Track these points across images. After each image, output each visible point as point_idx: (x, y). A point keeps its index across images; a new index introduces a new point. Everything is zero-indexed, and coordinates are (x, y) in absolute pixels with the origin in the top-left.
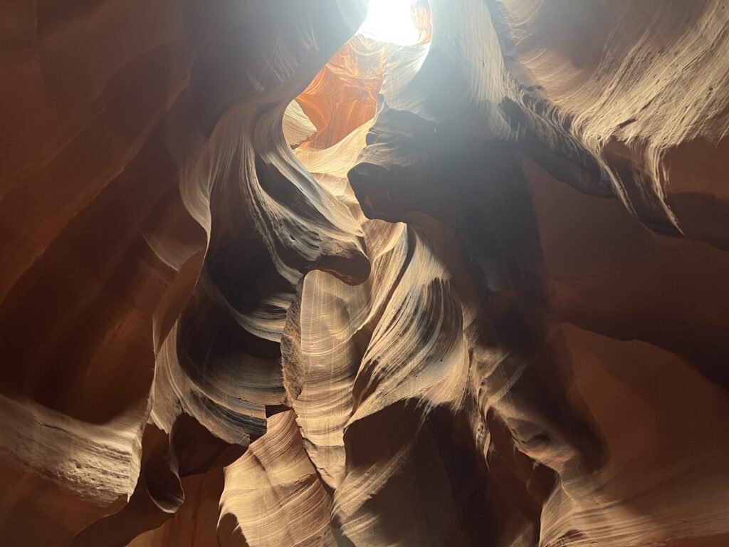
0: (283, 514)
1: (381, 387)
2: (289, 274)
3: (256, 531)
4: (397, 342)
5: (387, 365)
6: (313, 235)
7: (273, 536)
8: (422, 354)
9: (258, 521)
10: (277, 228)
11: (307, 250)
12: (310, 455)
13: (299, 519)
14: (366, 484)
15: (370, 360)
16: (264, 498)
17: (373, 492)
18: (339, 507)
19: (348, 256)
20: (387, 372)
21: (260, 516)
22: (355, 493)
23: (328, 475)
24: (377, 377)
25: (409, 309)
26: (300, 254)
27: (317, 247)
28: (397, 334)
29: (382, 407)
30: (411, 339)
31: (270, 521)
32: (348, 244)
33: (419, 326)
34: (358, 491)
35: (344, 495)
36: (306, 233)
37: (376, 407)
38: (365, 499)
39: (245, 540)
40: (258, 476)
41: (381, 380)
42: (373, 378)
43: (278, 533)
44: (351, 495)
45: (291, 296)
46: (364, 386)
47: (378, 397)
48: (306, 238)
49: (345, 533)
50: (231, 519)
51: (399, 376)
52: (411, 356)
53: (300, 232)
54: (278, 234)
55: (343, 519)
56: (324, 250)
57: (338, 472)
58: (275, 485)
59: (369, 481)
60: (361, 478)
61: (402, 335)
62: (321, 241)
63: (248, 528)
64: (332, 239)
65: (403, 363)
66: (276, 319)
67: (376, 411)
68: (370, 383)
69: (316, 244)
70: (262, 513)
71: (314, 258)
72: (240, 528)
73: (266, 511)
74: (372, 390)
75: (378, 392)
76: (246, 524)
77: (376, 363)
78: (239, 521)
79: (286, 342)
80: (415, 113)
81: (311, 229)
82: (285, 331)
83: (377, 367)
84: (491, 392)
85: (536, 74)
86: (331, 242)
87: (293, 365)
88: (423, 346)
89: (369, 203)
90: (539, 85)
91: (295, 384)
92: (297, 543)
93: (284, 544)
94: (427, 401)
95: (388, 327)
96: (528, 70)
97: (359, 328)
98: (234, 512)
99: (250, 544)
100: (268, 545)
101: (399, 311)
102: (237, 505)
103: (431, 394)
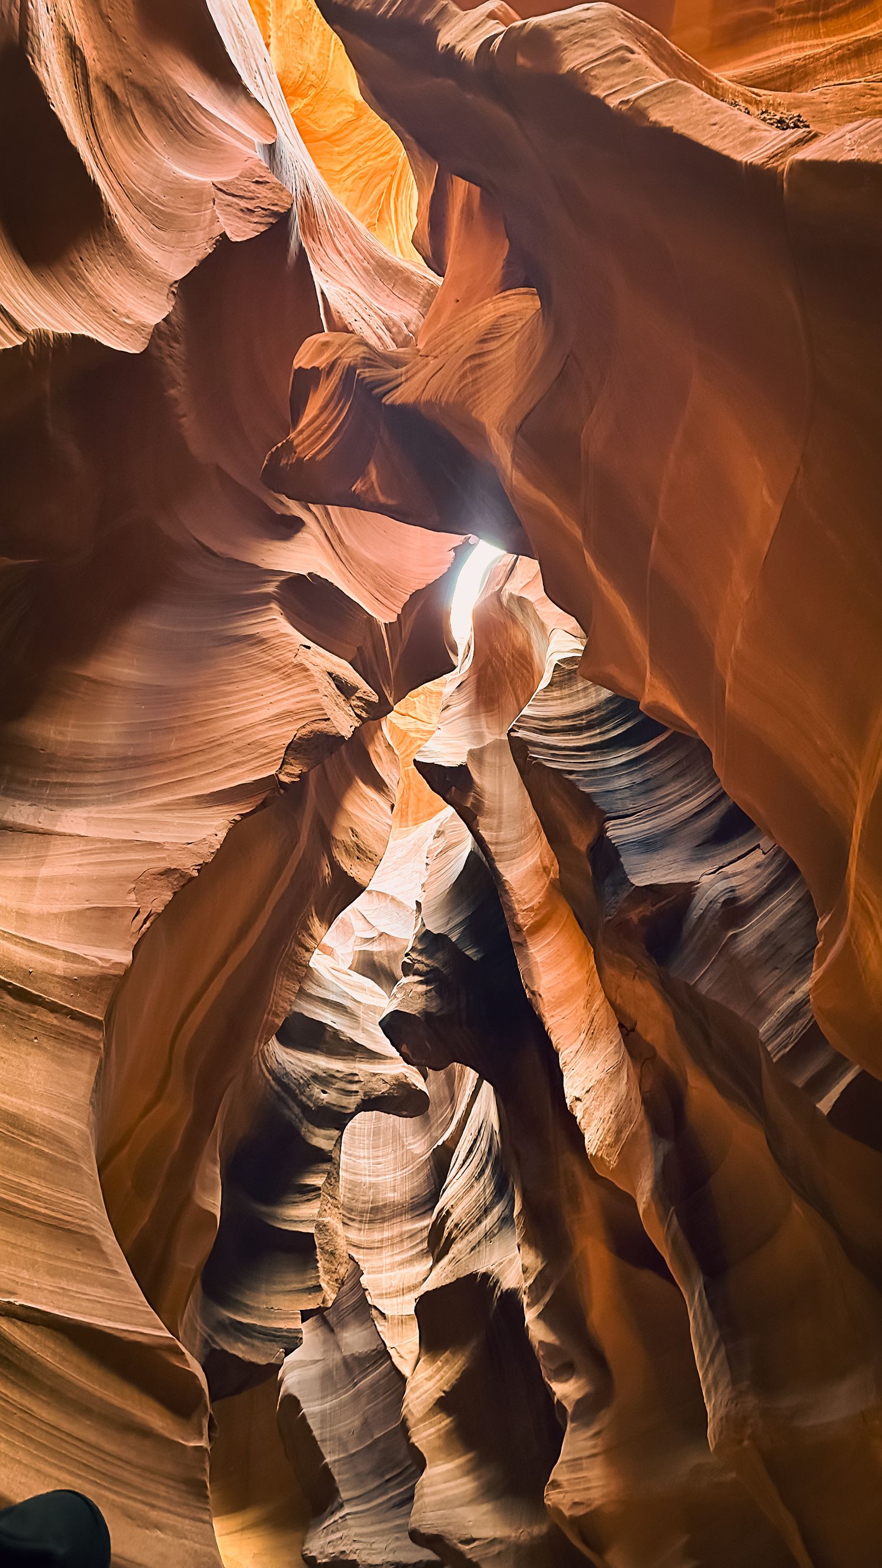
0: (358, 1396)
1: (454, 1250)
2: (321, 1139)
3: (325, 1418)
4: (472, 1186)
5: (461, 1219)
6: (350, 1078)
7: (346, 1425)
8: (497, 1211)
9: (327, 1406)
10: (302, 1092)
11: (344, 1100)
12: (379, 1329)
13: (378, 1403)
14: (438, 1377)
15: (443, 1209)
16: (334, 1373)
17: (446, 1388)
18: (407, 1405)
19: (395, 1093)
20: (460, 1230)
21: (329, 1398)
22: (426, 1388)
23: (401, 1357)
24: (450, 1234)
25: (483, 1145)
26: (335, 1108)
27: (357, 1092)
28: (472, 1175)
29: (453, 1280)
30: (486, 1188)
31: (341, 1405)
32: (394, 1077)
33: (493, 1173)
34: (429, 1385)
35: (414, 1390)
36: (341, 1079)
37: (447, 1277)
38: (437, 1396)
39: (311, 1431)
40: (325, 1342)
41: (455, 1239)
42: (446, 1234)
43: (353, 1421)
44: (421, 1390)
45: (327, 1166)
46: (437, 1243)
47: (450, 1262)
48: (340, 1085)
50: (292, 1402)
51: (473, 1237)
52: (486, 1211)
53: (334, 1080)
54: (304, 1099)
55: (411, 1422)
56: (365, 1094)
57: (412, 1352)
58: (347, 1353)
59: (442, 1373)
60: (434, 1367)
61: (478, 1179)
62: (361, 1081)
63: (314, 1415)
64: (374, 1074)
65: (477, 1220)
66: (309, 1200)
67: (448, 1282)
68: (443, 1240)
69: (356, 1087)
70: (332, 1394)
71: (353, 1107)
72: (304, 1415)
73: (337, 1391)
74: (446, 1251)
75: (450, 1256)
76: (311, 1408)
77: (449, 1214)
78: (302, 1405)
79: (322, 1227)
80: (454, 940)
81: (348, 1071)
82: (320, 1215)
83: (449, 1221)
84: (530, 1305)
85: (541, 969)
86: (374, 1079)
87: (332, 1254)
88: (498, 1202)
89: (408, 1052)
90: (541, 992)
91: (335, 1276)
92: (376, 1437)
93: (360, 1438)
94: (498, 1281)
95: (464, 1161)
96: (536, 962)
97: (440, 1143)
98: (296, 1394)
99: (318, 1438)
100: (340, 1439)
101: (475, 1141)
102: (299, 1383)
103: (502, 1272)
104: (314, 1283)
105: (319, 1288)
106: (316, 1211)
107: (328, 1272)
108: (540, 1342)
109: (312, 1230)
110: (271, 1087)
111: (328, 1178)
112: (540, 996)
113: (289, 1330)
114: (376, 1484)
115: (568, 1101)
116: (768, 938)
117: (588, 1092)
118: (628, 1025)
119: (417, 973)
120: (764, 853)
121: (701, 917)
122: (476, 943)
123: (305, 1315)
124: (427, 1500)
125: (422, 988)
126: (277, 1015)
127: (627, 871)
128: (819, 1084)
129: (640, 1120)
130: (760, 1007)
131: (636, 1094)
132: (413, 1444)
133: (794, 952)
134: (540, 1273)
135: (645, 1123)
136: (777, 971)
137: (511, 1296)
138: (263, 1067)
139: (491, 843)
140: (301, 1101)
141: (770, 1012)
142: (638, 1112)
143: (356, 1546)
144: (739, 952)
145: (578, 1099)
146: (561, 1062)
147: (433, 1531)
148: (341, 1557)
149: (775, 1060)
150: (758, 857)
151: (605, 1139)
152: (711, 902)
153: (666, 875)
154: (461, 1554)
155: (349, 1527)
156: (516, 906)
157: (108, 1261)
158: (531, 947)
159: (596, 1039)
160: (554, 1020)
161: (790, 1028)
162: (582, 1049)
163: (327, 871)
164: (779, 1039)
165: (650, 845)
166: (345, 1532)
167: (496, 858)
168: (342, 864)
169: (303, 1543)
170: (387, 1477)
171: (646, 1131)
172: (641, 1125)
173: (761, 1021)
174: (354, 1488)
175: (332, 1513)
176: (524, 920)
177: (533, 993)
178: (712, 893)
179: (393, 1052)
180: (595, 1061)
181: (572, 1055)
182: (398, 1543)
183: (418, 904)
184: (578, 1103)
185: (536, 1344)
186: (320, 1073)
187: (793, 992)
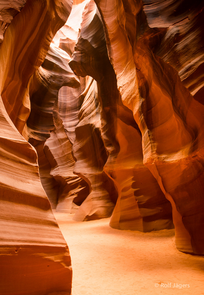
0: (61, 146)
1: (85, 119)
2: (53, 92)
3: (55, 150)
4: (89, 105)
5: (86, 112)
8: (95, 111)
9: (55, 148)
10: (48, 80)
11: (59, 83)
12: (67, 134)
13: (66, 148)
14: (80, 144)
15: (82, 109)
16: (56, 142)
17: (81, 146)
18: (73, 149)
19: (72, 82)
20: (87, 114)
22: (77, 146)
23: (71, 140)
24: (84, 115)
25: (93, 96)
26: (57, 85)
27: (62, 81)
28: (90, 103)
29: (84, 125)
30: (93, 105)
31: (58, 148)
32: (72, 78)
33: (95, 102)
34: (78, 145)
35: (74, 146)
37: (83, 124)
38: (79, 148)
39: (51, 153)
40: (54, 135)
41: (85, 116)
42: (83, 115)
43: (60, 151)
44: (76, 147)
45: (56, 99)
46: (80, 117)
48: (58, 79)
49: (74, 156)
51: (89, 116)
52: (93, 111)
53: (56, 78)
54: (49, 82)
55: (74, 152)
56: (64, 82)
57: (74, 139)
58: (59, 138)
60: (79, 142)
61: (91, 103)
63: (52, 150)
64: (67, 77)
65: (90, 112)
66: (51, 106)
67: (83, 125)
68: (82, 116)
69: (62, 80)
70: (56, 146)
71: (61, 85)
72: (49, 150)
74: (82, 118)
75: (83, 120)
76: (51, 148)
77: (84, 111)
78: (49, 148)
79: (54, 113)
80: (89, 41)
81: (60, 76)
82: (54, 110)
83: (84, 112)
84: (103, 132)
85: (114, 52)
86: (66, 78)
87: (57, 118)
88: (96, 109)
89: (76, 72)
90: (113, 58)
91: (57, 123)
92: (66, 154)
93: (62, 154)
94: (95, 126)
95: (88, 99)
96: (113, 50)
97: (82, 94)
98: (48, 146)
99: (53, 154)
100: (58, 154)
101: (91, 95)
102: (48, 143)
103: (96, 124)
104: (53, 124)
105: (54, 126)
106: (53, 109)
107: (55, 122)
108: (105, 139)
109: (52, 113)
110: (41, 78)
111: (55, 101)
112: (113, 59)
113: (47, 134)
114: (65, 163)
115: (118, 87)
116: (186, 46)
117: (124, 85)
118: (138, 69)
119: (79, 50)
120: (189, 19)
121: (168, 39)
122: (95, 43)
123: (51, 131)
124: (77, 167)
125: (80, 55)
126: (41, 59)
127: (148, 23)
128: (192, 88)
129: (137, 93)
130: (180, 66)
131: (137, 86)
132: (74, 157)
133: (193, 51)
134: (105, 125)
135: (138, 94)
136: (187, 56)
137: (97, 129)
138: (38, 73)
139: (103, 11)
140: (48, 82)
141: (183, 67)
142: (137, 91)
143: (61, 173)
144: (177, 50)
145: (121, 87)
146: (117, 77)
147: (78, 172)
148: (58, 175)
149: (182, 81)
150: (187, 20)
151: (127, 97)
152: (172, 34)
153: (159, 25)
154: (84, 177)
155: (59, 170)
156: (109, 32)
157: (9, 124)
158: (111, 45)
159: (127, 72)
160: (116, 66)
161: (187, 73)
162: (123, 75)
163: (54, 16)
164: (184, 75)
165: (156, 14)
166: (59, 171)
167: (104, 16)
168: (58, 15)
169: (49, 172)
170: (68, 162)
171: (138, 96)
172: (137, 94)
173: (179, 70)
174: (61, 163)
175: (56, 168)
176: (111, 37)
177: (111, 58)
178: (172, 31)
179: (72, 72)
180: (127, 77)
181: (120, 76)
182: (70, 173)
183: (79, 29)
184: (121, 88)
185: (103, 140)
186: (53, 76)
187: (190, 62)
